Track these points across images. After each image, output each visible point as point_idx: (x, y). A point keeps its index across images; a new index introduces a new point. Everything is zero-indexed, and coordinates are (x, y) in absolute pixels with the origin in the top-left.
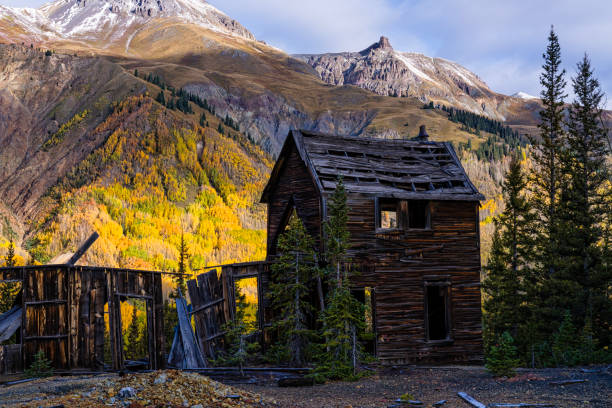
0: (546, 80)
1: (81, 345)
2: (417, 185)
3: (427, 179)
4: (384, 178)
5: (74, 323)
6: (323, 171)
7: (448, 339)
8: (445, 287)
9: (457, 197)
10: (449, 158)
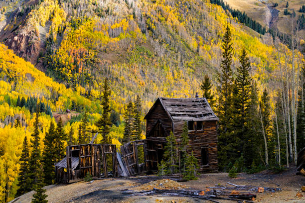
0: (225, 47)
1: (95, 169)
2: (198, 115)
3: (200, 113)
4: (189, 113)
5: (93, 163)
6: (172, 113)
7: (208, 165)
8: (207, 149)
9: (211, 119)
10: (206, 104)
